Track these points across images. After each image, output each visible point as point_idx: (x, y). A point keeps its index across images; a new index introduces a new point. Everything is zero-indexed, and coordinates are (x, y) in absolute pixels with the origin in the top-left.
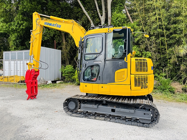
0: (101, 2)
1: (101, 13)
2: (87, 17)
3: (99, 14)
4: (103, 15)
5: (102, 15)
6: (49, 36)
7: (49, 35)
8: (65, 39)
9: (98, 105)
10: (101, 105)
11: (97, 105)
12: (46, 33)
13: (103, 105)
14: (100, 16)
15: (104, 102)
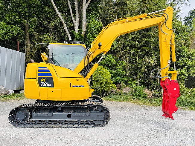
0: (75, 7)
1: (75, 17)
2: (60, 19)
3: (73, 18)
4: (77, 20)
5: (75, 20)
6: (11, 35)
7: (11, 33)
8: (30, 41)
9: (54, 113)
10: (56, 112)
11: (52, 112)
12: (8, 31)
13: (58, 111)
14: (74, 21)
15: (60, 109)
